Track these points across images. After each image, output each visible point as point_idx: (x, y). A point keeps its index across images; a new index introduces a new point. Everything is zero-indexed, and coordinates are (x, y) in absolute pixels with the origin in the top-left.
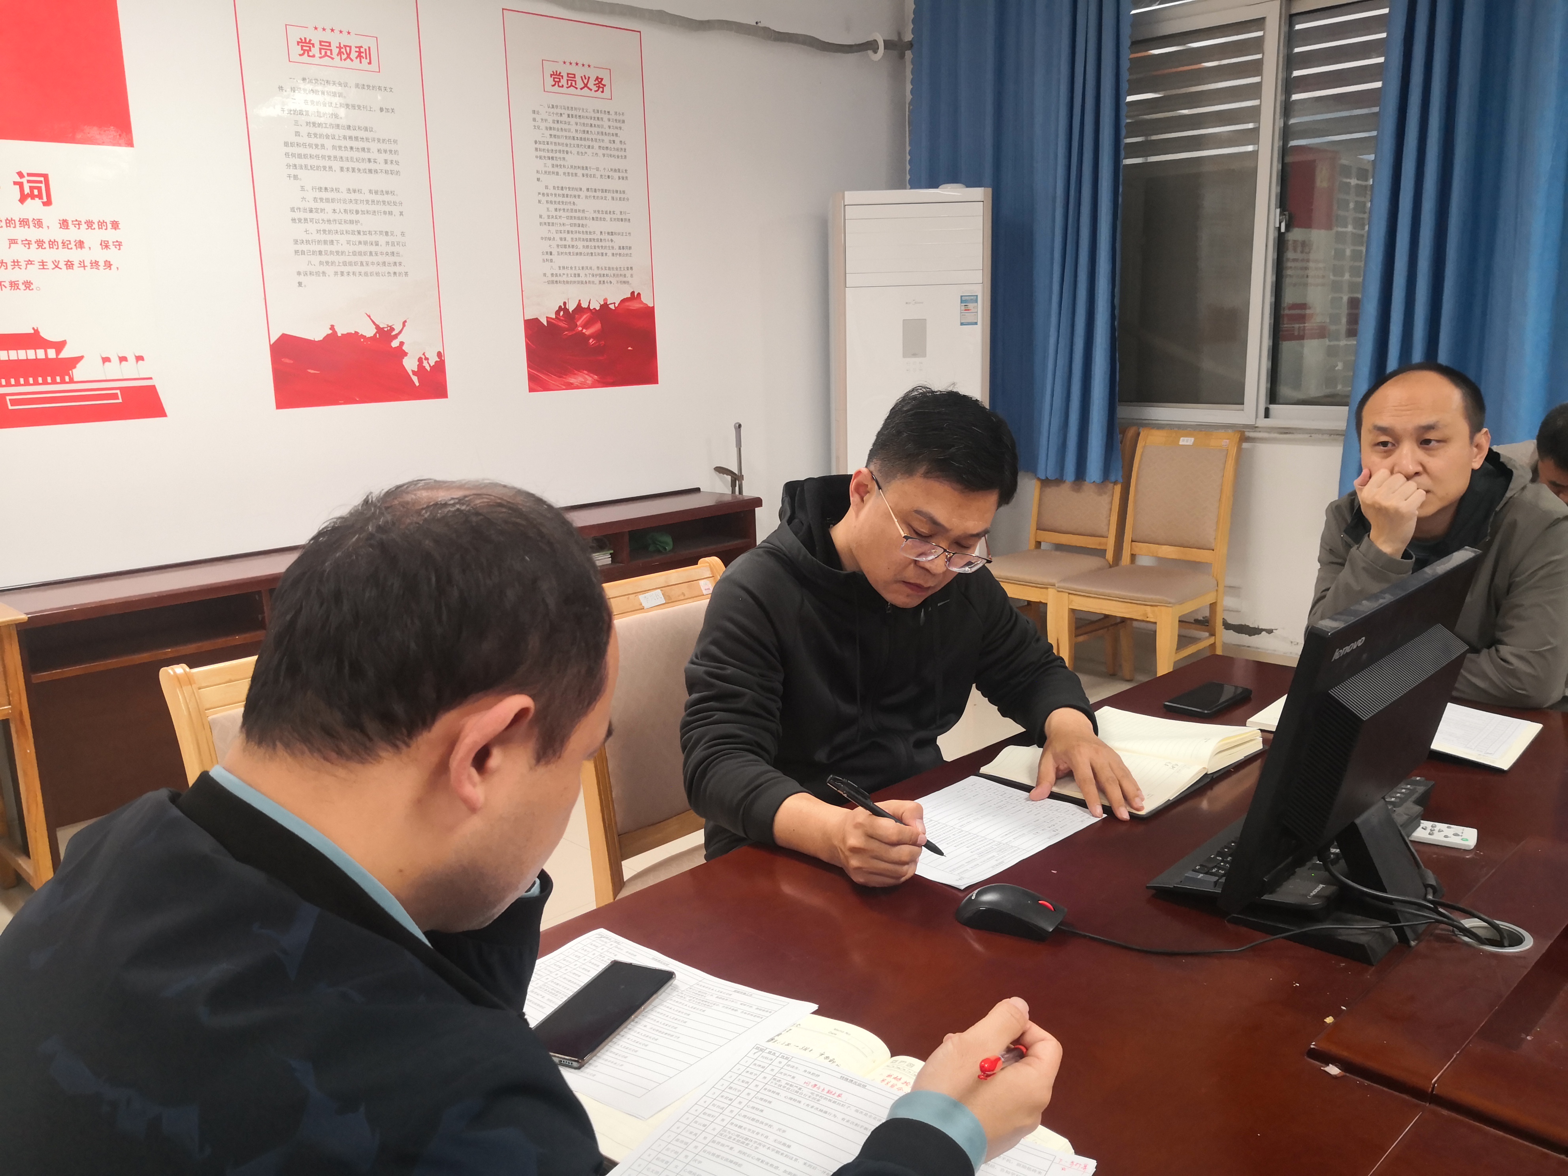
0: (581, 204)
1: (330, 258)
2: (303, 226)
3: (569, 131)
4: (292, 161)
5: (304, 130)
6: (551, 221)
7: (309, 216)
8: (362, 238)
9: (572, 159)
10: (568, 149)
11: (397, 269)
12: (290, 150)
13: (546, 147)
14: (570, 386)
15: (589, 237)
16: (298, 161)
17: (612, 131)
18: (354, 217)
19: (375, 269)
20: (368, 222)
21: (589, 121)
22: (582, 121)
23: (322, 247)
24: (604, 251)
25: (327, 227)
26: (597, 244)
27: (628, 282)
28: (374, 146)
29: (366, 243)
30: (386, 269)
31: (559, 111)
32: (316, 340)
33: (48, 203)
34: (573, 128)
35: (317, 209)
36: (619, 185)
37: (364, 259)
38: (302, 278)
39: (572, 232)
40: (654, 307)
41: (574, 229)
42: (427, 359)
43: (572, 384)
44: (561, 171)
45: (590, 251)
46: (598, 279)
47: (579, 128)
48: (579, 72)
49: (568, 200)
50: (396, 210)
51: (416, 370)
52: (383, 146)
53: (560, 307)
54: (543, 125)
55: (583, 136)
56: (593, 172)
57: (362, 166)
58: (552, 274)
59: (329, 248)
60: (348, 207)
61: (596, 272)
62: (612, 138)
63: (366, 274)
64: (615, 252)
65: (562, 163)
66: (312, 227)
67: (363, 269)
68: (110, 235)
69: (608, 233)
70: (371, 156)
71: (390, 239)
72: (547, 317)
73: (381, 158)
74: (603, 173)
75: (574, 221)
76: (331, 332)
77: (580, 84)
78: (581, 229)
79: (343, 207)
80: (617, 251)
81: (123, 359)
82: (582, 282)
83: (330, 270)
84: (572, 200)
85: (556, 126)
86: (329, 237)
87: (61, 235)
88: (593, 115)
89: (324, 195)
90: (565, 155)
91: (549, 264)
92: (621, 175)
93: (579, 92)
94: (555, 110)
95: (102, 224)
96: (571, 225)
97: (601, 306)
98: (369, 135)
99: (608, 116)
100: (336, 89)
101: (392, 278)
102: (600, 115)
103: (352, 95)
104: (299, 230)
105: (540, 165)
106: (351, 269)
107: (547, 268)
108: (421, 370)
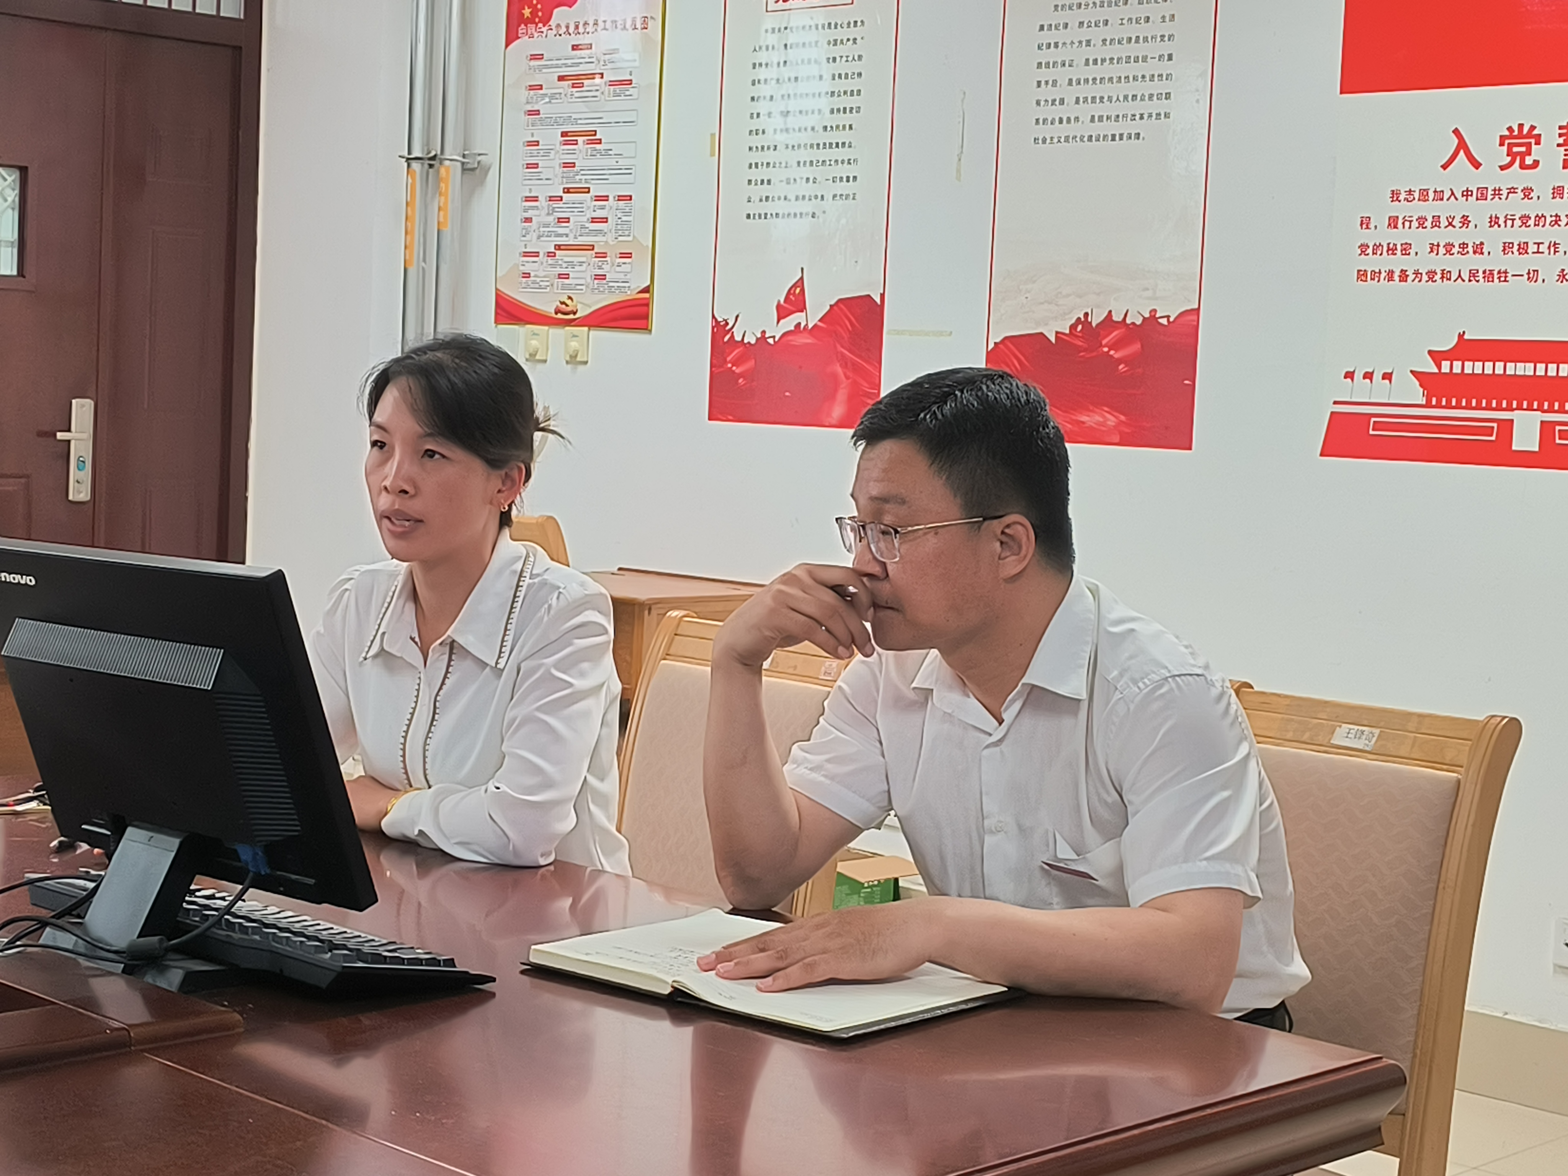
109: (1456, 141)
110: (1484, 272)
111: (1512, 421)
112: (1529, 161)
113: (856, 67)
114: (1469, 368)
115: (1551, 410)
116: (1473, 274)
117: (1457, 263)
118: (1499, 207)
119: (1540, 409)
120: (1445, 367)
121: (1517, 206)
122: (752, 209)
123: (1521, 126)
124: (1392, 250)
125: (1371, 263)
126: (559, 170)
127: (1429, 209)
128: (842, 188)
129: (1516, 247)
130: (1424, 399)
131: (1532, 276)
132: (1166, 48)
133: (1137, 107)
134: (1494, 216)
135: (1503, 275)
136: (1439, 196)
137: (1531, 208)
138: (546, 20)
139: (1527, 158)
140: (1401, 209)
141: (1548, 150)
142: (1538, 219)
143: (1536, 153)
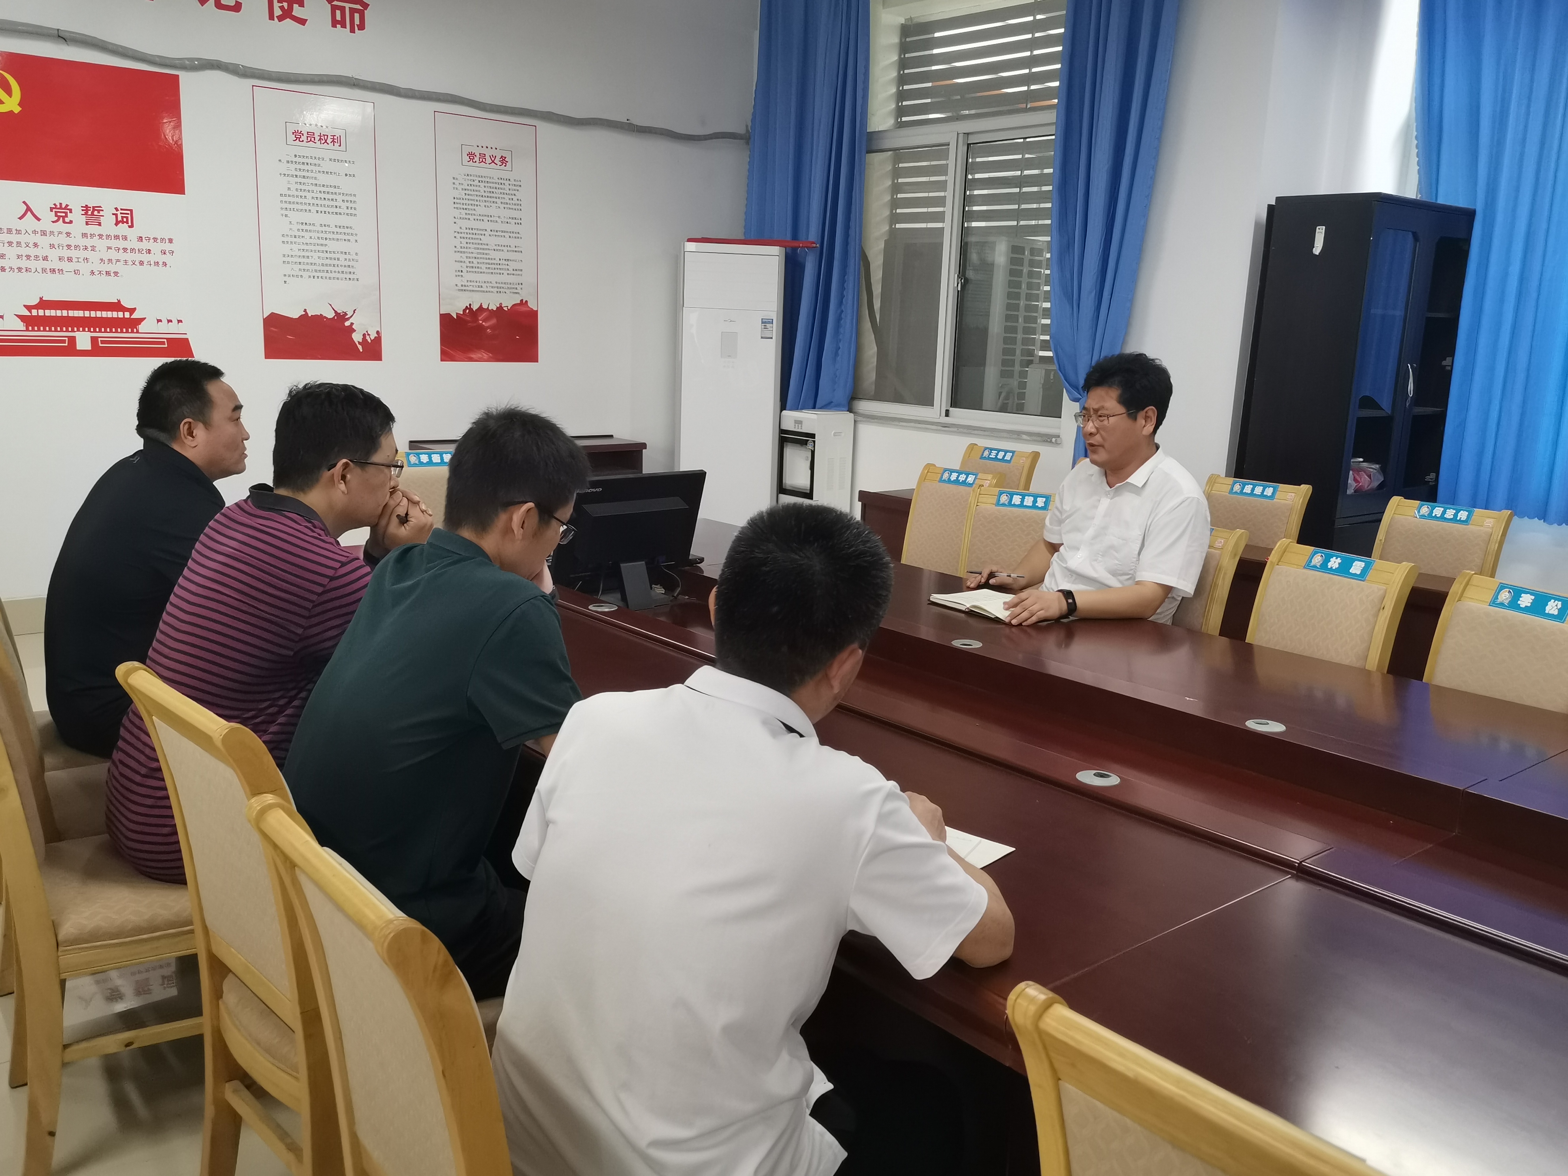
0: (485, 240)
1: (306, 267)
2: (289, 246)
3: (479, 191)
4: (285, 206)
5: (294, 187)
6: (463, 250)
7: (294, 240)
8: (328, 255)
9: (480, 210)
10: (478, 203)
11: (351, 276)
12: (284, 199)
13: (462, 201)
14: (471, 360)
15: (490, 261)
16: (289, 206)
17: (511, 192)
18: (324, 242)
19: (337, 275)
20: (332, 246)
21: (494, 185)
22: (489, 185)
23: (302, 260)
24: (502, 272)
25: (305, 247)
26: (496, 266)
27: (519, 293)
28: (340, 198)
29: (331, 259)
30: (345, 276)
31: (472, 178)
32: (294, 317)
33: (131, 226)
34: (482, 189)
35: (299, 236)
36: (516, 228)
37: (329, 268)
38: (286, 279)
39: (478, 258)
40: (537, 311)
41: (479, 256)
42: (368, 335)
43: (472, 358)
44: (472, 218)
45: (491, 271)
46: (496, 289)
47: (486, 189)
48: (488, 153)
49: (477, 236)
50: (352, 238)
51: (361, 341)
52: (345, 198)
53: (467, 307)
54: (460, 187)
55: (489, 195)
56: (495, 219)
57: (331, 210)
58: (462, 285)
59: (306, 260)
60: (321, 235)
61: (495, 285)
62: (511, 197)
63: (330, 278)
64: (508, 272)
65: (474, 212)
66: (295, 247)
67: (328, 275)
68: (167, 247)
69: (505, 260)
70: (338, 204)
71: (347, 257)
72: (457, 313)
73: (344, 205)
74: (503, 220)
75: (479, 251)
76: (304, 313)
77: (489, 160)
78: (485, 256)
80: (511, 272)
81: (169, 321)
82: (484, 292)
83: (306, 274)
84: (481, 237)
85: (469, 188)
86: (306, 254)
87: (138, 245)
88: (497, 181)
89: (304, 227)
90: (475, 207)
91: (460, 278)
92: (517, 221)
93: (487, 166)
94: (469, 178)
95: (162, 240)
96: (478, 253)
97: (497, 308)
98: (337, 190)
99: (508, 182)
100: (317, 162)
101: (348, 281)
102: (502, 181)
103: (327, 166)
104: (286, 249)
105: (457, 213)
106: (320, 274)
107: (458, 281)
108: (364, 342)
109: (26, 207)
110: (50, 269)
111: (75, 337)
112: (67, 220)
114: (48, 313)
115: (95, 331)
116: (44, 270)
117: (32, 264)
118: (55, 240)
119: (89, 331)
120: (34, 312)
121: (64, 240)
123: (61, 204)
129: (66, 259)
130: (25, 327)
131: (76, 272)
134: (52, 244)
135: (61, 271)
136: (18, 232)
137: (72, 241)
139: (66, 219)
141: (77, 216)
142: (76, 247)
143: (70, 217)
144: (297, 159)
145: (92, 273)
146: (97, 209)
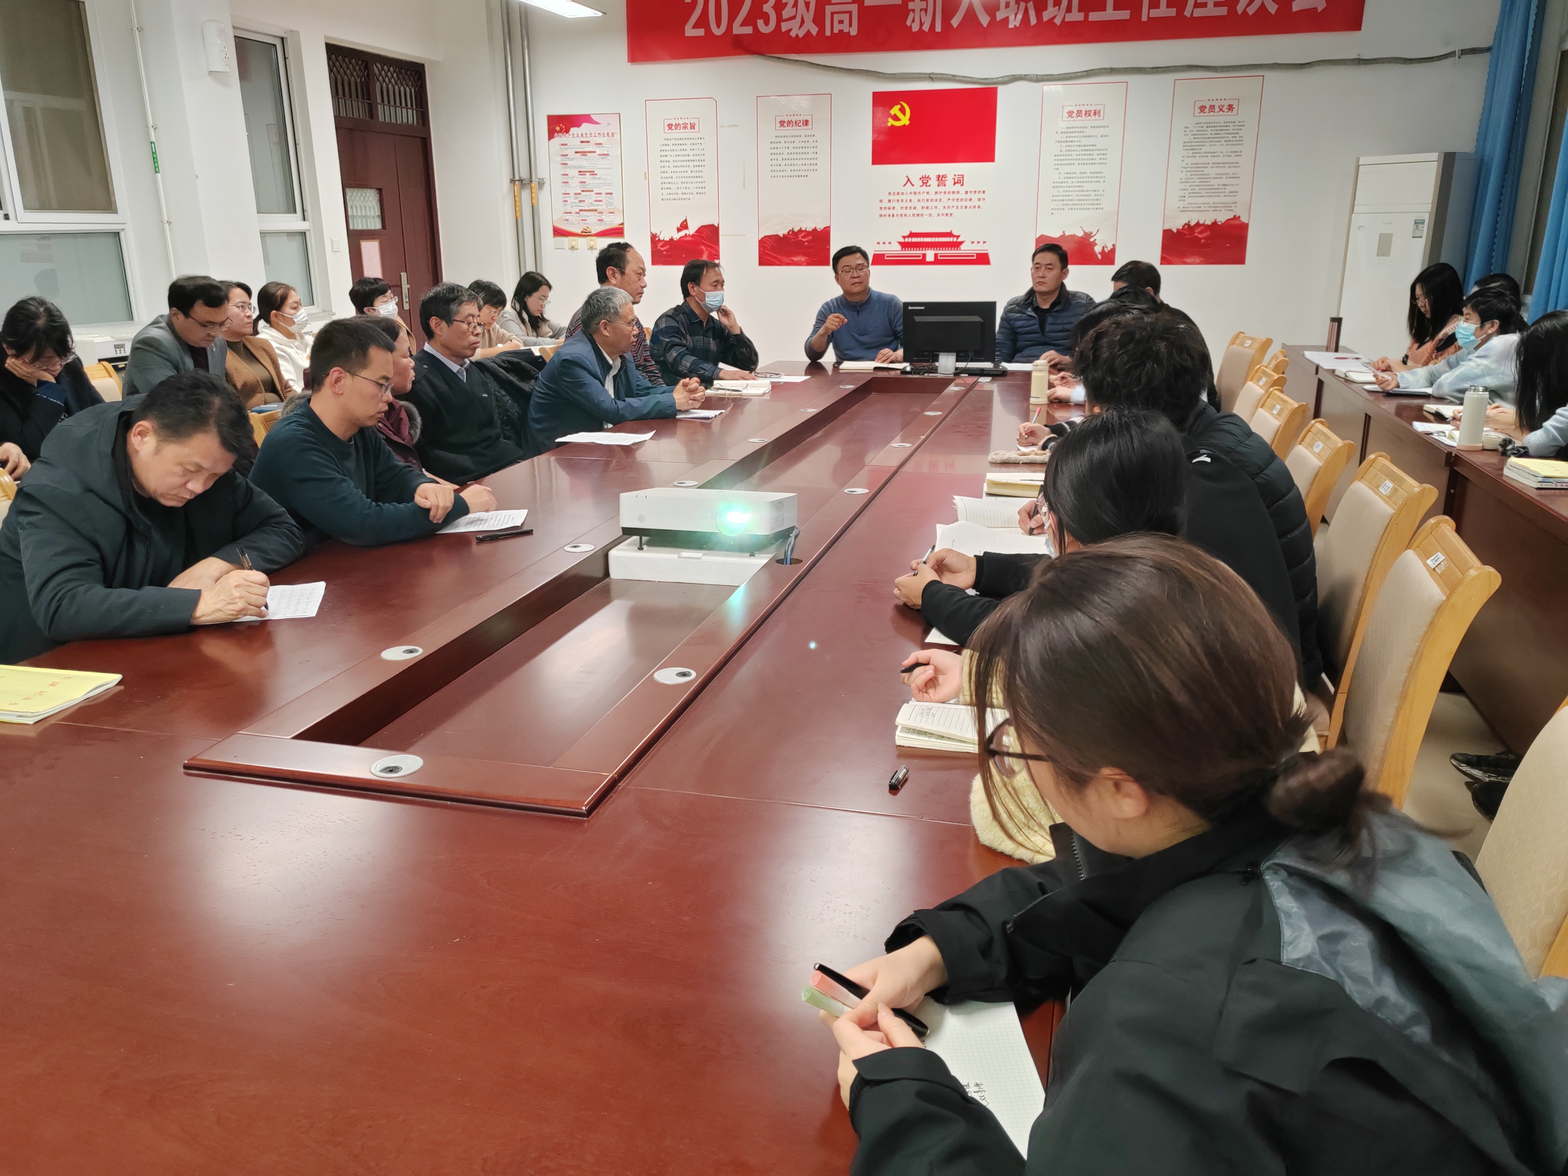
0: (1206, 171)
1: (1067, 202)
2: (1057, 189)
3: (1206, 134)
4: (1057, 162)
5: (1064, 149)
6: (1187, 180)
7: (1061, 185)
8: (1084, 193)
9: (1204, 149)
10: (1204, 144)
11: (1098, 206)
12: (1057, 158)
15: (1210, 187)
16: (1060, 162)
17: (1234, 132)
18: (1081, 184)
19: (1087, 207)
20: (1086, 186)
21: (1220, 128)
22: (1216, 128)
23: (1064, 198)
24: (1219, 194)
25: (1068, 189)
26: (1215, 191)
27: (1233, 210)
28: (1095, 153)
29: (1085, 195)
30: (1093, 207)
31: (1201, 125)
33: (962, 185)
34: (1209, 133)
35: (1065, 182)
36: (1236, 159)
37: (1083, 202)
38: (1053, 211)
39: (1200, 186)
40: (1248, 223)
41: (1201, 184)
42: (1107, 247)
43: (1186, 262)
44: (1197, 155)
45: (1209, 194)
46: (1213, 209)
47: (1212, 132)
48: (1217, 104)
49: (1200, 169)
50: (1102, 180)
51: (1100, 251)
52: (1099, 152)
53: (1186, 224)
54: (1190, 134)
55: (1214, 136)
56: (1218, 154)
57: (1088, 162)
58: (1184, 208)
59: (1068, 198)
60: (1080, 180)
61: (1212, 205)
62: (1234, 135)
63: (1083, 209)
64: (1226, 194)
65: (1199, 151)
66: (1061, 189)
67: (1082, 207)
68: (981, 196)
69: (1223, 185)
70: (1093, 157)
71: (1097, 193)
72: (1177, 228)
73: (1098, 158)
74: (1225, 154)
75: (1201, 180)
76: (1062, 234)
77: (1217, 109)
78: (1205, 184)
79: (1077, 180)
80: (1228, 194)
81: (979, 242)
82: (1201, 211)
83: (1066, 207)
84: (1203, 169)
85: (1198, 133)
86: (1068, 193)
87: (965, 196)
88: (1224, 124)
89: (1069, 176)
90: (1201, 147)
91: (1182, 202)
92: (1237, 154)
93: (1216, 114)
94: (1199, 125)
95: (979, 192)
96: (1200, 182)
97: (1212, 223)
98: (1094, 148)
99: (1233, 124)
100: (1082, 130)
101: (1095, 210)
102: (1228, 124)
103: (1088, 132)
104: (1055, 191)
105: (1185, 153)
106: (1076, 207)
107: (1181, 204)
108: (1103, 253)
109: (907, 179)
110: (917, 215)
111: (926, 254)
112: (928, 184)
113: (703, 152)
114: (914, 240)
115: (937, 250)
116: (913, 215)
117: (908, 212)
118: (921, 197)
119: (934, 250)
120: (907, 240)
121: (925, 196)
122: (664, 197)
123: (925, 175)
124: (889, 208)
125: (883, 212)
126: (579, 185)
127: (900, 197)
128: (701, 191)
129: (925, 208)
130: (901, 249)
131: (930, 215)
132: (815, 150)
133: (806, 167)
134: (919, 199)
135: (922, 215)
136: (903, 194)
137: (929, 197)
138: (567, 131)
140: (891, 197)
141: (933, 182)
142: (932, 200)
143: (930, 183)
144: (1069, 130)
145: (939, 215)
146: (944, 176)
